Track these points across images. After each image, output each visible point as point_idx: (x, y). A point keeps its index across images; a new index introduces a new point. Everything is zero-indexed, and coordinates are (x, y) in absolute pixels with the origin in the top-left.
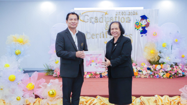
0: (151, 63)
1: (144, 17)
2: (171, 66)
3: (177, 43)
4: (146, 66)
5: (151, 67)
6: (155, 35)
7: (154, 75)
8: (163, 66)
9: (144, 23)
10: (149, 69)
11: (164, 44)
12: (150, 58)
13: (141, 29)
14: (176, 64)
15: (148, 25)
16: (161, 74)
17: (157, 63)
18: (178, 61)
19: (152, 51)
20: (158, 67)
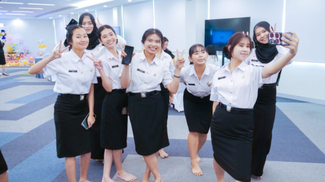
0: (9, 53)
1: (3, 31)
2: (20, 54)
3: (22, 43)
4: (7, 55)
5: (9, 55)
6: (10, 40)
7: (11, 59)
8: (16, 54)
9: (3, 34)
10: (9, 56)
11: (15, 44)
12: (9, 51)
13: (2, 37)
14: (23, 53)
15: (5, 35)
16: (15, 58)
17: (13, 53)
18: (23, 51)
19: (9, 48)
20: (13, 55)
